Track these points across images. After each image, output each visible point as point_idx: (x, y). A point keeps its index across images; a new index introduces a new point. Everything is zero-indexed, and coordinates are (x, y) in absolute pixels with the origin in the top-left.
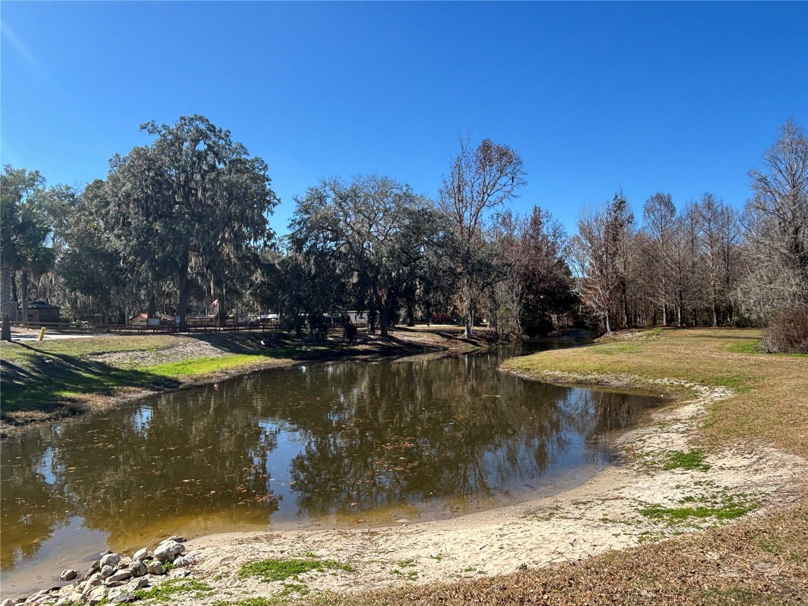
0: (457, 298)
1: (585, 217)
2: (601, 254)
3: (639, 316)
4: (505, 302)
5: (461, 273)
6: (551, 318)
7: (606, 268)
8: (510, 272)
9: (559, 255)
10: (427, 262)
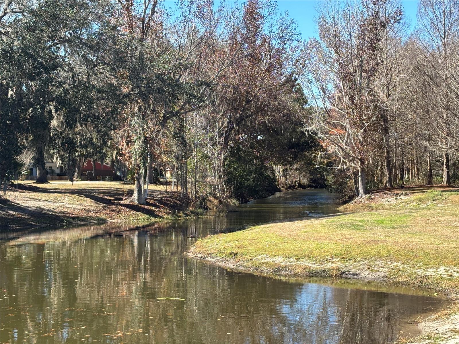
0: (122, 137)
1: (330, 10)
2: (352, 70)
3: (408, 170)
4: (201, 145)
5: (127, 96)
6: (273, 171)
7: (360, 93)
8: (210, 95)
9: (288, 70)
10: (71, 74)
